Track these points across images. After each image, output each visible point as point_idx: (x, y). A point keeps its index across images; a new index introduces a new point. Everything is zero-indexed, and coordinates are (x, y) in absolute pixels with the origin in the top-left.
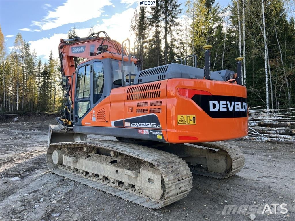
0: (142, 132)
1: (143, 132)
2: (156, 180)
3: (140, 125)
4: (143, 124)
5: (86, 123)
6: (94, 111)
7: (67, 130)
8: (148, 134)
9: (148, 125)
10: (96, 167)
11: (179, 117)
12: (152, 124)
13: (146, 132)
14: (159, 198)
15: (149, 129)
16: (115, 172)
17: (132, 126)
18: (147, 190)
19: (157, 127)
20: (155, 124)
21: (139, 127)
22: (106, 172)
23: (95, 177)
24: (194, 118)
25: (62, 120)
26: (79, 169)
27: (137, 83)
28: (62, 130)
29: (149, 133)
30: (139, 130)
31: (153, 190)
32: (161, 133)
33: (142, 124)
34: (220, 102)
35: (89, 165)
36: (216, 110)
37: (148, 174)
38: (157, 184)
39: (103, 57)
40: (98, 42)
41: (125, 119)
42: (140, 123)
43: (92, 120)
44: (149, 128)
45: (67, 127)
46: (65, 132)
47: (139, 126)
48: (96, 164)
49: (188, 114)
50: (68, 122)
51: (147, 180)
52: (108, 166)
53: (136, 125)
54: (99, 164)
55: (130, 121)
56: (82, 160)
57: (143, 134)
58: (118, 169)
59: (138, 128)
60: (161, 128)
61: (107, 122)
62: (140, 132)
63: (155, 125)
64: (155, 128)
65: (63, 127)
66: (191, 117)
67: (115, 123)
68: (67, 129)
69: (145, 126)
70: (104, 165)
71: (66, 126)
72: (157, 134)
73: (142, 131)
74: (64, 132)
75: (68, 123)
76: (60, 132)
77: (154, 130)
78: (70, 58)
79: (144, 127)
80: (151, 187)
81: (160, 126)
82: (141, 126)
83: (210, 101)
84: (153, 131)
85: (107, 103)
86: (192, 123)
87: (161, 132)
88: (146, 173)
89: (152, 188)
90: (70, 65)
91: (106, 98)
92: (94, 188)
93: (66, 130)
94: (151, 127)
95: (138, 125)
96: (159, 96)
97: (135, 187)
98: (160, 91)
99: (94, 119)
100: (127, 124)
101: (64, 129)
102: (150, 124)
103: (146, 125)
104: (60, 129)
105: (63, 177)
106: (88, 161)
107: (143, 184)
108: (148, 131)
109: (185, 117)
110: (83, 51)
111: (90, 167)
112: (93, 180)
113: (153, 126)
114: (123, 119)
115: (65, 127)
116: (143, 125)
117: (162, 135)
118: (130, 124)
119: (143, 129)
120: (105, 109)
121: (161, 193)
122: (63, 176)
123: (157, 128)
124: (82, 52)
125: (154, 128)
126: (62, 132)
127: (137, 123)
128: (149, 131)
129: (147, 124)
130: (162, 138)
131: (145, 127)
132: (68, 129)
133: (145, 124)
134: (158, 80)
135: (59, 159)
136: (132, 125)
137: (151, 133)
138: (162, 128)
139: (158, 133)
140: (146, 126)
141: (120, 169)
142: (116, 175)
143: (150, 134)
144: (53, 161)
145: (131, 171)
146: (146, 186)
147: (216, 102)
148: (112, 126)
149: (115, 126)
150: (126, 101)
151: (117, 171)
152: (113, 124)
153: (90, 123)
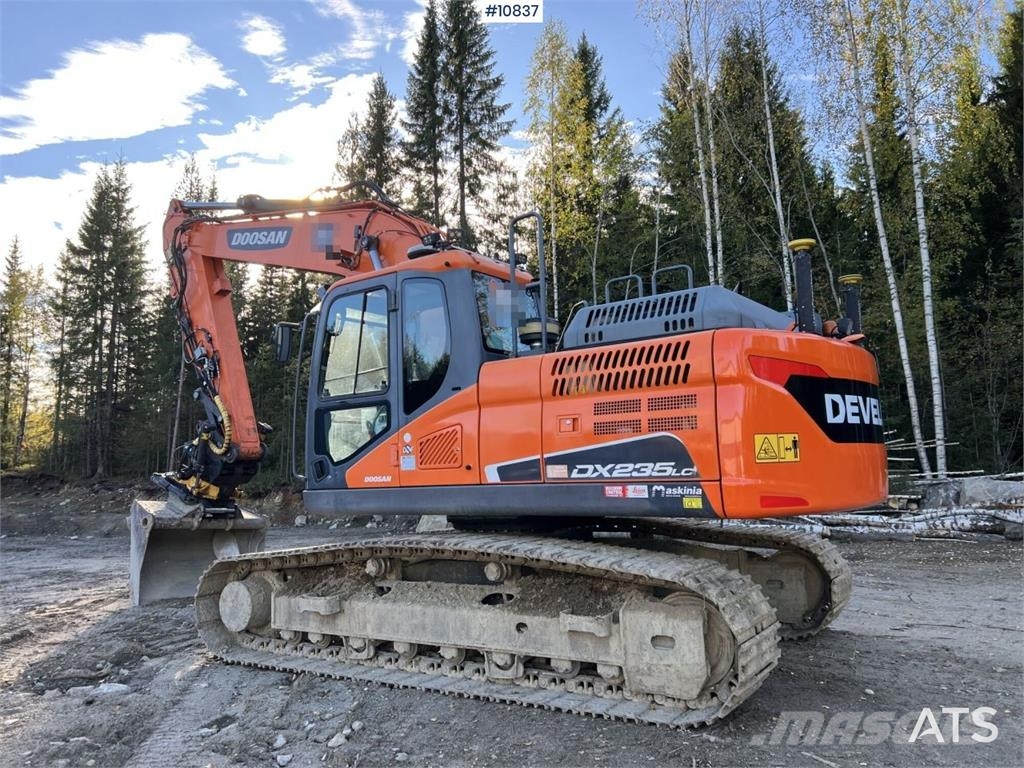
0: (621, 493)
1: (624, 491)
2: (683, 636)
3: (611, 471)
4: (621, 468)
5: (368, 479)
6: (407, 438)
7: (204, 517)
8: (647, 496)
9: (642, 470)
10: (427, 620)
11: (759, 439)
12: (658, 464)
13: (635, 490)
14: (696, 692)
15: (650, 482)
16: (513, 628)
17: (575, 474)
18: (649, 675)
19: (683, 473)
20: (673, 464)
21: (607, 478)
22: (475, 633)
23: (417, 659)
24: (795, 442)
25: (181, 482)
26: (347, 637)
27: (580, 344)
28: (185, 520)
29: (650, 493)
30: (607, 488)
31: (672, 670)
32: (700, 491)
33: (619, 466)
34: (847, 397)
35: (393, 618)
36: (840, 419)
37: (653, 622)
38: (690, 651)
39: (447, 264)
40: (350, 216)
41: (545, 456)
42: (610, 466)
43: (398, 466)
44: (650, 477)
45: (202, 508)
46: (196, 524)
47: (607, 475)
48: (430, 610)
49: (779, 431)
50: (208, 487)
51: (649, 640)
52: (480, 613)
53: (595, 470)
54: (442, 610)
55: (570, 461)
56: (361, 604)
57: (624, 498)
58: (526, 619)
59: (602, 482)
60: (697, 475)
61: (469, 468)
62: (613, 491)
63: (673, 467)
64: (674, 477)
65: (188, 509)
66: (788, 439)
67: (500, 470)
68: (205, 512)
69: (631, 472)
70: (465, 612)
71: (198, 502)
72: (683, 496)
73: (620, 488)
74: (192, 527)
75: (207, 494)
76: (179, 525)
77: (670, 483)
78: (214, 264)
79: (629, 475)
80: (666, 662)
81: (695, 469)
82: (615, 474)
83: (826, 395)
84: (666, 487)
85: (467, 408)
86: (790, 456)
87: (699, 487)
88: (641, 621)
89: (669, 666)
90: (216, 291)
91: (460, 393)
92: (438, 691)
93: (197, 516)
94: (655, 474)
95: (604, 471)
96: (685, 380)
97: (600, 670)
98: (688, 366)
99: (409, 463)
100: (556, 472)
101: (193, 516)
102: (651, 465)
103: (635, 470)
104: (177, 516)
105: (285, 670)
106: (389, 605)
107: (634, 654)
108: (645, 487)
109: (773, 438)
110: (282, 242)
111: (398, 625)
112: (409, 668)
113: (665, 471)
114: (538, 457)
115: (197, 506)
116: (622, 470)
117: (704, 496)
118: (570, 471)
119: (624, 482)
120: (458, 428)
121: (704, 678)
122: (281, 667)
123: (681, 476)
124: (279, 246)
125: (670, 476)
126: (185, 526)
127: (598, 467)
128: (650, 488)
129: (638, 466)
130: (701, 507)
131: (631, 477)
132: (208, 515)
133: (631, 466)
134: (665, 332)
135: (253, 612)
136: (579, 472)
137: (658, 492)
138: (701, 474)
139: (687, 491)
140: (635, 474)
141: (537, 618)
142: (521, 638)
143: (653, 495)
144: (225, 621)
145: (591, 618)
146: (646, 659)
147: (837, 398)
148: (490, 481)
149: (501, 480)
150: (548, 399)
151: (520, 626)
152: (492, 475)
153: (389, 479)
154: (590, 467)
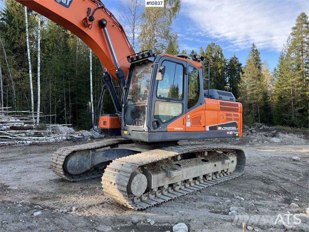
5: (176, 129)
6: (189, 116)
8: (232, 134)
15: (233, 131)
17: (223, 129)
27: (218, 99)
37: (232, 158)
38: (235, 162)
41: (219, 124)
43: (186, 125)
51: (231, 162)
55: (222, 126)
57: (229, 134)
58: (216, 163)
59: (227, 131)
60: (238, 130)
61: (204, 127)
62: (228, 133)
67: (210, 128)
72: (236, 133)
77: (235, 131)
85: (203, 110)
91: (202, 105)
94: (233, 129)
95: (227, 128)
98: (238, 109)
99: (188, 124)
100: (220, 128)
103: (231, 128)
107: (230, 166)
113: (235, 129)
114: (217, 125)
116: (230, 128)
117: (239, 133)
119: (230, 131)
120: (201, 115)
130: (238, 135)
133: (231, 127)
134: (230, 100)
140: (231, 129)
142: (215, 168)
148: (207, 130)
149: (209, 130)
150: (219, 111)
151: (215, 165)
152: (207, 129)
153: (182, 129)
154: (225, 127)
